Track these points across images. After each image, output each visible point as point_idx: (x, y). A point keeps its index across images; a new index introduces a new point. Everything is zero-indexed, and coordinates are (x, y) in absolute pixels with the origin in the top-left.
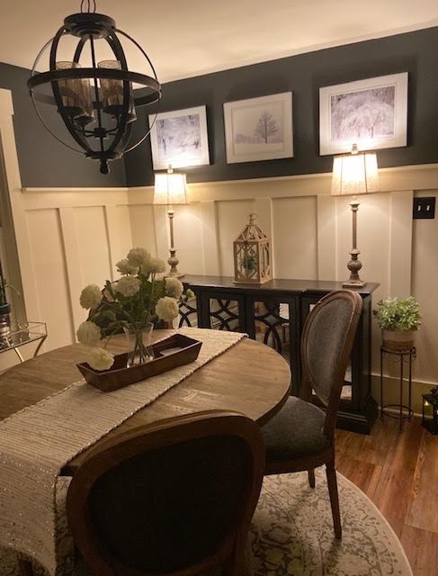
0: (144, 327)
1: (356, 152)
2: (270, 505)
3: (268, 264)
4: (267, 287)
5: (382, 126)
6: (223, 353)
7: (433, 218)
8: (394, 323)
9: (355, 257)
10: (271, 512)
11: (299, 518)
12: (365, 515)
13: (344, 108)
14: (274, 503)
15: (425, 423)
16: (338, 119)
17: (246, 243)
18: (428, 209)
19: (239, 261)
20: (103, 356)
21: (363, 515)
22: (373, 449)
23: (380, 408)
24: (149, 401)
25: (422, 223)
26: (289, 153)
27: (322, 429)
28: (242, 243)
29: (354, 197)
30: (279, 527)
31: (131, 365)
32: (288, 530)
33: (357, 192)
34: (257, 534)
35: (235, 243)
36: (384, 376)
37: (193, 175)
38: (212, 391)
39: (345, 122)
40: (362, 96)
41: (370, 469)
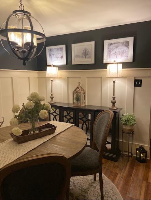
0: (35, 120)
1: (115, 63)
2: (79, 187)
3: (85, 100)
4: (84, 108)
5: (125, 55)
6: (64, 131)
7: (141, 86)
8: (127, 122)
9: (114, 98)
10: (79, 189)
11: (89, 192)
12: (113, 192)
13: (112, 48)
14: (81, 186)
15: (137, 158)
16: (110, 51)
17: (77, 92)
18: (139, 83)
19: (74, 98)
20: (18, 131)
21: (112, 192)
22: (118, 167)
23: (121, 152)
24: (34, 148)
25: (137, 88)
26: (93, 62)
27: (98, 160)
28: (76, 92)
29: (114, 78)
30: (81, 195)
31: (30, 134)
32: (84, 196)
33: (115, 77)
34: (73, 197)
35: (73, 92)
36: (123, 141)
37: (60, 68)
38: (58, 145)
39: (112, 52)
40: (118, 44)
41: (116, 175)
